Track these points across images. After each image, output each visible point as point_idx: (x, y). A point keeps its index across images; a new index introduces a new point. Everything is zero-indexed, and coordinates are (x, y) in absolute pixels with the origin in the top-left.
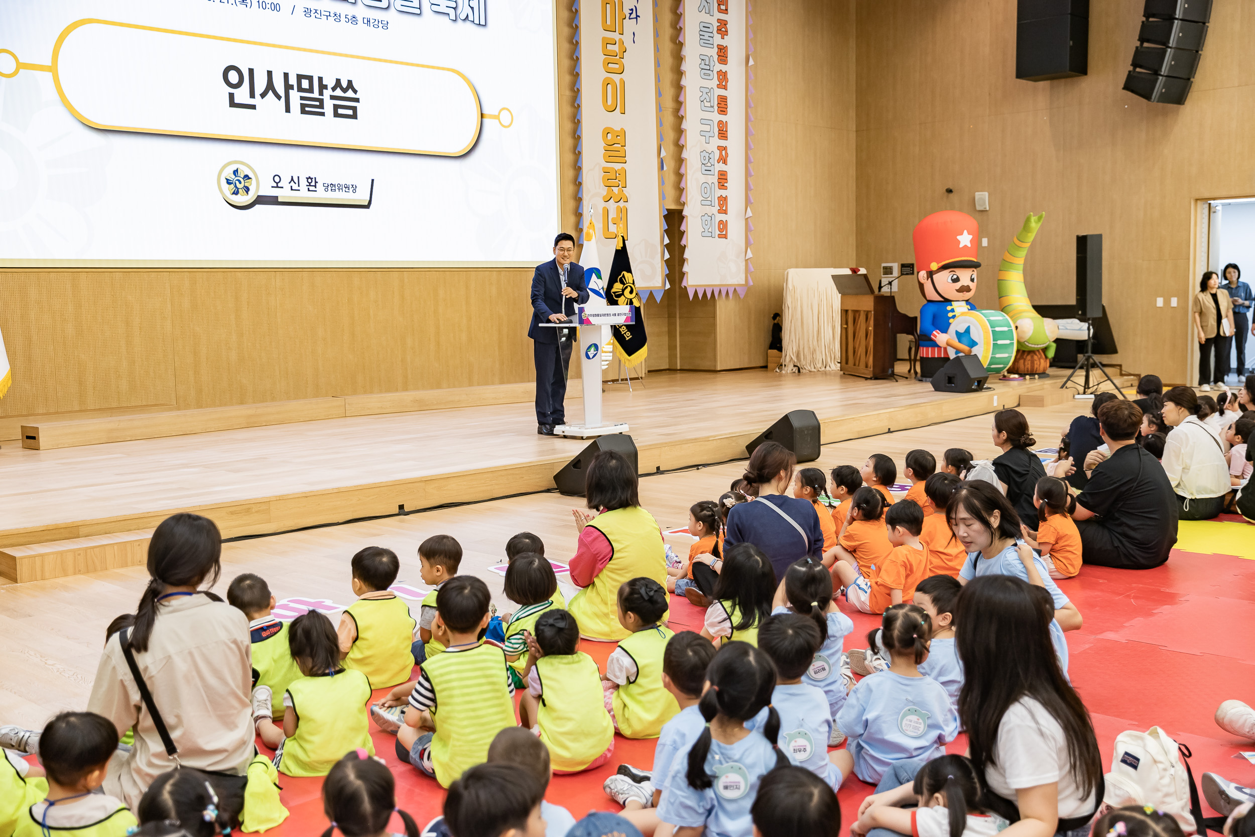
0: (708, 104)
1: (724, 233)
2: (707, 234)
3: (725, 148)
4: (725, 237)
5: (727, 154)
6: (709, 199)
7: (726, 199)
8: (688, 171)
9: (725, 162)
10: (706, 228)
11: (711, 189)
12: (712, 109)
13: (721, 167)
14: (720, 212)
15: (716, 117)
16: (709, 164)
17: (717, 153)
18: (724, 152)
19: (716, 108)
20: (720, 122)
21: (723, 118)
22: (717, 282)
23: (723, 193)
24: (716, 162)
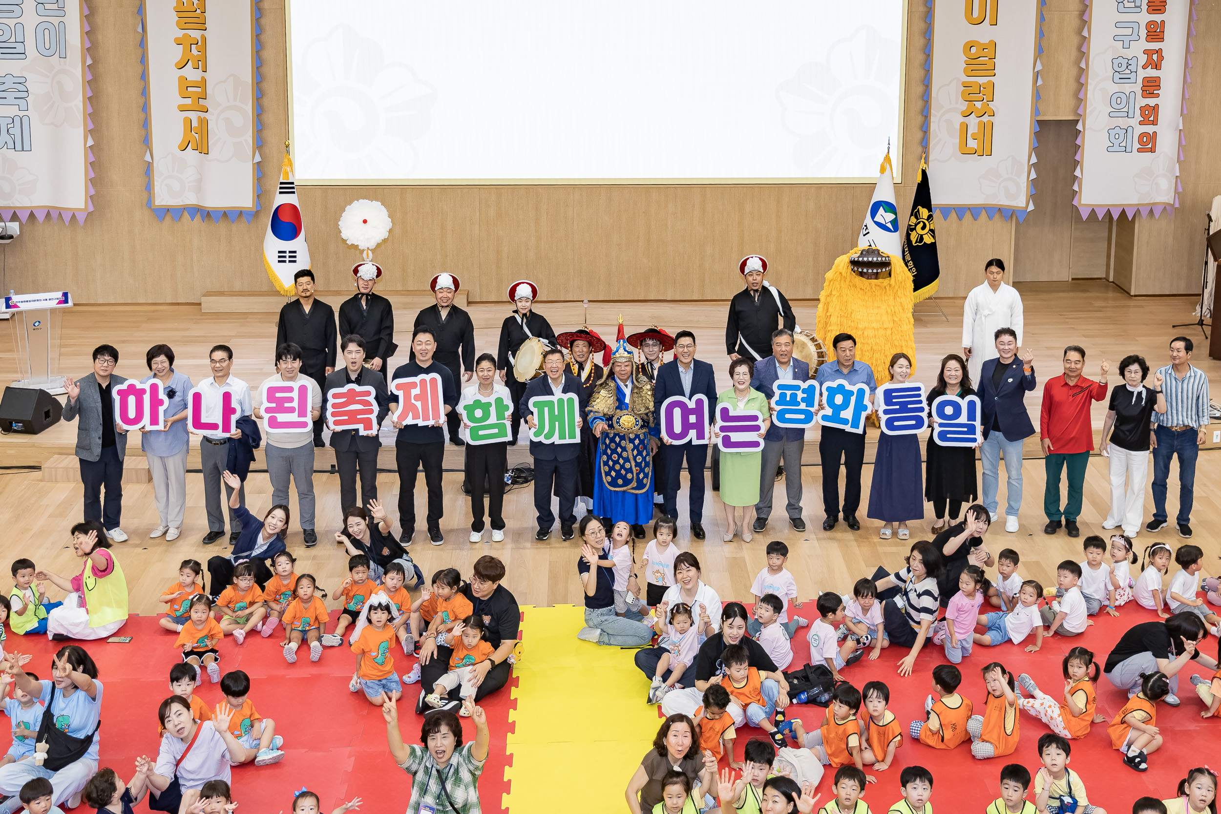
0: (1132, 5)
1: (1150, 146)
2: (1116, 148)
3: (1159, 52)
4: (1152, 150)
5: (1161, 58)
6: (1126, 109)
7: (1156, 108)
8: (1089, 81)
9: (1157, 67)
10: (1116, 142)
11: (1128, 98)
12: (1138, 10)
13: (1151, 72)
14: (1141, 123)
15: (1144, 17)
16: (1128, 71)
17: (1143, 59)
18: (1155, 57)
19: (1145, 7)
20: (1149, 24)
21: (1158, 18)
22: (1134, 201)
23: (1152, 102)
24: (1140, 69)
